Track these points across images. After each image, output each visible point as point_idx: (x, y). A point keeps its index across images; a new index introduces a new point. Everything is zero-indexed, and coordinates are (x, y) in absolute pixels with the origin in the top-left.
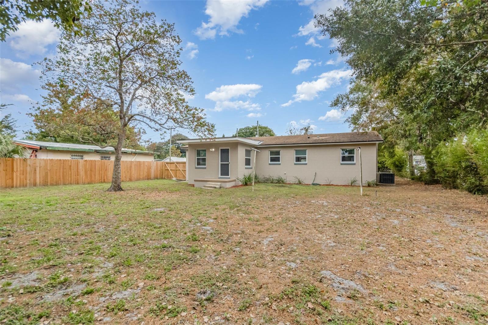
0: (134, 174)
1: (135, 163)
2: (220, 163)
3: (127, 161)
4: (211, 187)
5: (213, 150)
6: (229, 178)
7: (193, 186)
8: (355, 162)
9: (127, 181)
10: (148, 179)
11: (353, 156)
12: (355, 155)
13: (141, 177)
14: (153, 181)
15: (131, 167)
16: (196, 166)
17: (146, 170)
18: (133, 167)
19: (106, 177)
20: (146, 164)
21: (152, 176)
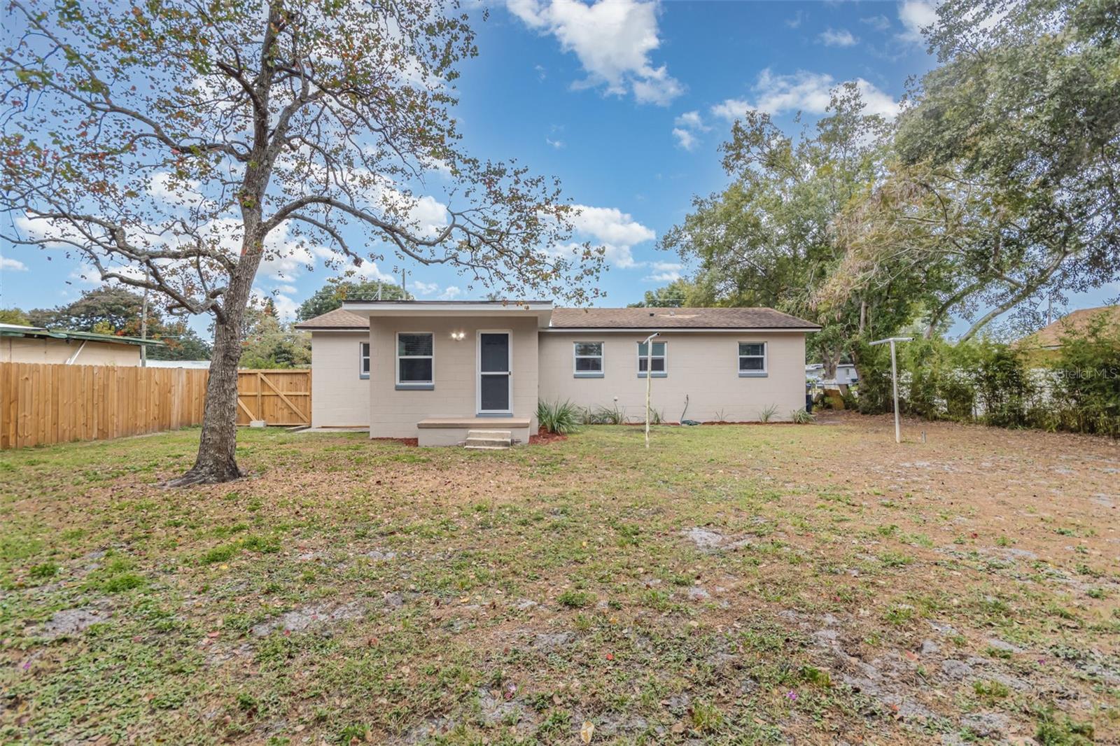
0: (118, 416)
1: (119, 373)
2: (479, 373)
3: (92, 368)
4: (494, 443)
5: (462, 335)
6: (511, 416)
7: (413, 442)
8: (765, 371)
9: (90, 439)
10: (162, 429)
11: (762, 359)
12: (765, 357)
13: (141, 423)
14: (178, 433)
15: (105, 387)
16: (398, 383)
17: (155, 398)
18: (113, 386)
19: (12, 427)
20: (157, 377)
21: (175, 417)
